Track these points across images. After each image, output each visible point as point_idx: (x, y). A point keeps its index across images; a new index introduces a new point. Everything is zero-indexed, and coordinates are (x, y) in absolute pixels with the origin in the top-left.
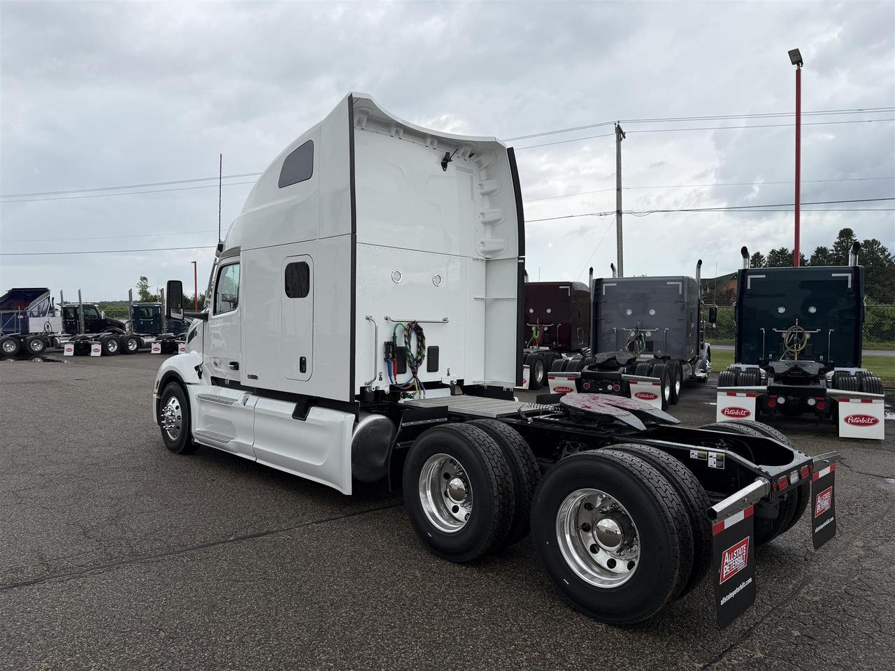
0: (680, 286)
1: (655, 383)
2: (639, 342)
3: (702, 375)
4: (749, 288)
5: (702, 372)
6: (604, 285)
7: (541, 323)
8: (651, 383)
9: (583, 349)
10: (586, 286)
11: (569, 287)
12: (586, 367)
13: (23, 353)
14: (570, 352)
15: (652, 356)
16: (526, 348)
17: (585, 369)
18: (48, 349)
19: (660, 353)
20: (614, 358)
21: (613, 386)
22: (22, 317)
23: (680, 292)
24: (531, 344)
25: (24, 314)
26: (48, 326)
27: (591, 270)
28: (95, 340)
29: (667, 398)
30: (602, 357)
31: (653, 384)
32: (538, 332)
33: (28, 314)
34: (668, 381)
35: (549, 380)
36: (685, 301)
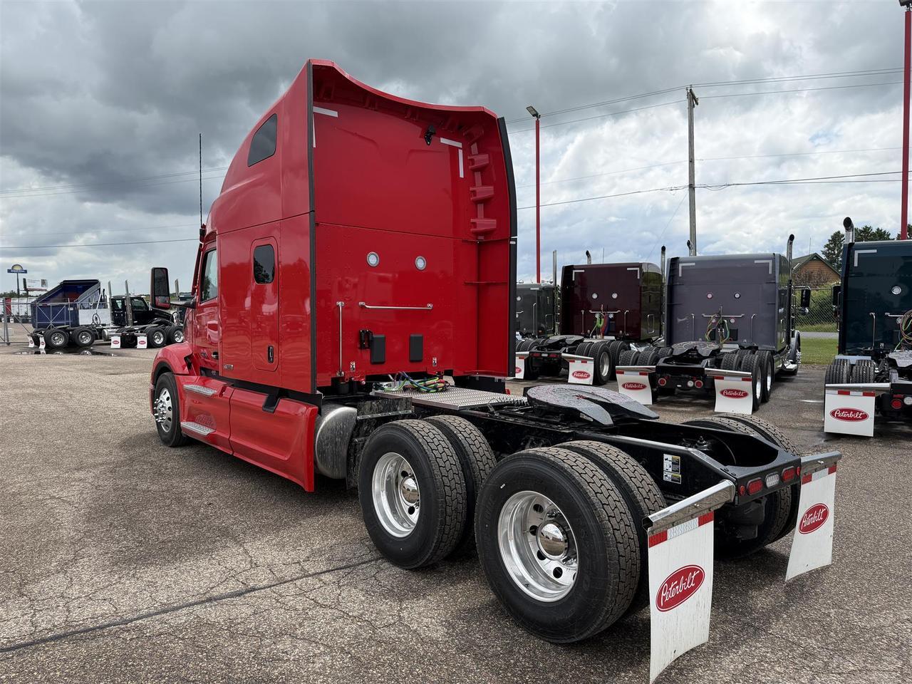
0: (771, 265)
1: (745, 379)
2: (721, 330)
3: (792, 366)
4: (856, 264)
5: (792, 363)
6: (681, 265)
7: (606, 309)
8: (741, 379)
9: (654, 338)
10: (658, 268)
11: (638, 269)
12: (662, 360)
13: (72, 346)
14: (640, 342)
15: (737, 346)
16: (588, 337)
17: (661, 363)
18: (96, 342)
19: (745, 342)
20: (695, 349)
21: (694, 382)
22: (72, 309)
23: (770, 272)
24: (595, 333)
25: (74, 306)
26: (96, 318)
27: (664, 249)
28: (141, 332)
29: (758, 395)
30: (680, 348)
31: (743, 380)
32: (603, 320)
33: (78, 306)
34: (759, 376)
35: (617, 375)
36: (777, 282)
